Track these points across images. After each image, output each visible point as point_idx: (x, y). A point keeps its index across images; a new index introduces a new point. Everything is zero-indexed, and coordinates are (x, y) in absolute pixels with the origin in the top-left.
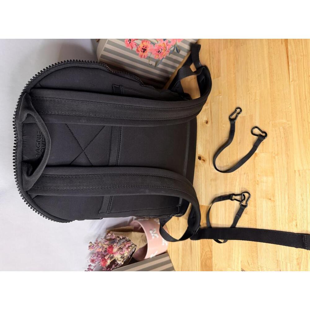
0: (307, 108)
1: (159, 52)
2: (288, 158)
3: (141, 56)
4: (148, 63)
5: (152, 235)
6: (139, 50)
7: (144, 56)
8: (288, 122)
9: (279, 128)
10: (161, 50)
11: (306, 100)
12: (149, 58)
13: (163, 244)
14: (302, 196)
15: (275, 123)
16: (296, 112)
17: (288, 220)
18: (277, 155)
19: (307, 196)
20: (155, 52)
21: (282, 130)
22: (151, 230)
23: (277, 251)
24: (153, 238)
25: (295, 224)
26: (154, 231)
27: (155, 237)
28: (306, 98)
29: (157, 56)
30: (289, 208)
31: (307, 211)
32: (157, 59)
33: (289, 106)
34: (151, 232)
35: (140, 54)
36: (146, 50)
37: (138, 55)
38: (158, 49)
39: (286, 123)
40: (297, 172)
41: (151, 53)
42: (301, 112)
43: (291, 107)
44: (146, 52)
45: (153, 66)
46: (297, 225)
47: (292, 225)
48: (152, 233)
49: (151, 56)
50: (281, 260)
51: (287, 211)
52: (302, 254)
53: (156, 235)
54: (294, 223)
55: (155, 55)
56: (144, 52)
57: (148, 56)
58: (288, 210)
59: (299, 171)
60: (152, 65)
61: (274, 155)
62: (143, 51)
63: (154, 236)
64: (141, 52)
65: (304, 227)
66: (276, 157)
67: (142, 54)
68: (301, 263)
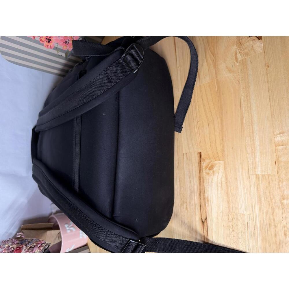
1: (66, 43)
3: (47, 47)
4: (57, 54)
5: (67, 228)
6: (43, 40)
7: (51, 46)
10: (68, 40)
12: (56, 49)
13: (81, 237)
14: (189, 178)
17: (180, 203)
19: (193, 179)
20: (62, 43)
22: (66, 224)
24: (68, 231)
26: (69, 225)
27: (71, 231)
29: (65, 47)
30: (180, 191)
31: (194, 193)
32: (66, 50)
34: (66, 226)
35: (44, 44)
36: (51, 40)
37: (43, 45)
38: (65, 40)
41: (58, 43)
44: (52, 42)
45: (63, 57)
46: (187, 208)
47: (183, 208)
48: (68, 227)
49: (58, 47)
51: (179, 195)
53: (72, 229)
54: (185, 205)
55: (63, 46)
56: (49, 42)
57: (55, 47)
58: (180, 193)
59: (186, 154)
60: (61, 55)
62: (47, 41)
63: (69, 229)
64: (45, 42)
65: (193, 210)
67: (47, 44)
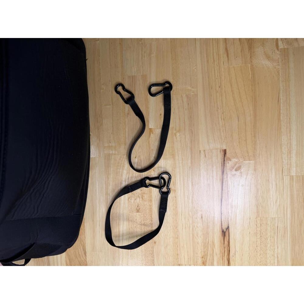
0: (215, 73)
2: (192, 135)
8: (193, 89)
9: (182, 95)
11: (214, 63)
15: (177, 89)
16: (203, 77)
18: (179, 131)
19: (213, 181)
21: (185, 100)
23: (179, 254)
25: (200, 217)
28: (214, 61)
33: (194, 68)
39: (190, 90)
40: (202, 152)
42: (208, 78)
43: (197, 70)
46: (202, 217)
47: (196, 218)
50: (183, 263)
52: (208, 250)
54: (199, 215)
59: (205, 151)
61: (174, 132)
65: (210, 219)
66: (178, 134)
68: (206, 261)
